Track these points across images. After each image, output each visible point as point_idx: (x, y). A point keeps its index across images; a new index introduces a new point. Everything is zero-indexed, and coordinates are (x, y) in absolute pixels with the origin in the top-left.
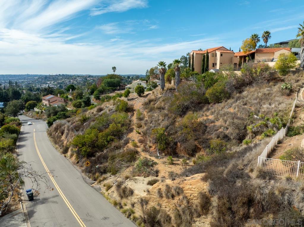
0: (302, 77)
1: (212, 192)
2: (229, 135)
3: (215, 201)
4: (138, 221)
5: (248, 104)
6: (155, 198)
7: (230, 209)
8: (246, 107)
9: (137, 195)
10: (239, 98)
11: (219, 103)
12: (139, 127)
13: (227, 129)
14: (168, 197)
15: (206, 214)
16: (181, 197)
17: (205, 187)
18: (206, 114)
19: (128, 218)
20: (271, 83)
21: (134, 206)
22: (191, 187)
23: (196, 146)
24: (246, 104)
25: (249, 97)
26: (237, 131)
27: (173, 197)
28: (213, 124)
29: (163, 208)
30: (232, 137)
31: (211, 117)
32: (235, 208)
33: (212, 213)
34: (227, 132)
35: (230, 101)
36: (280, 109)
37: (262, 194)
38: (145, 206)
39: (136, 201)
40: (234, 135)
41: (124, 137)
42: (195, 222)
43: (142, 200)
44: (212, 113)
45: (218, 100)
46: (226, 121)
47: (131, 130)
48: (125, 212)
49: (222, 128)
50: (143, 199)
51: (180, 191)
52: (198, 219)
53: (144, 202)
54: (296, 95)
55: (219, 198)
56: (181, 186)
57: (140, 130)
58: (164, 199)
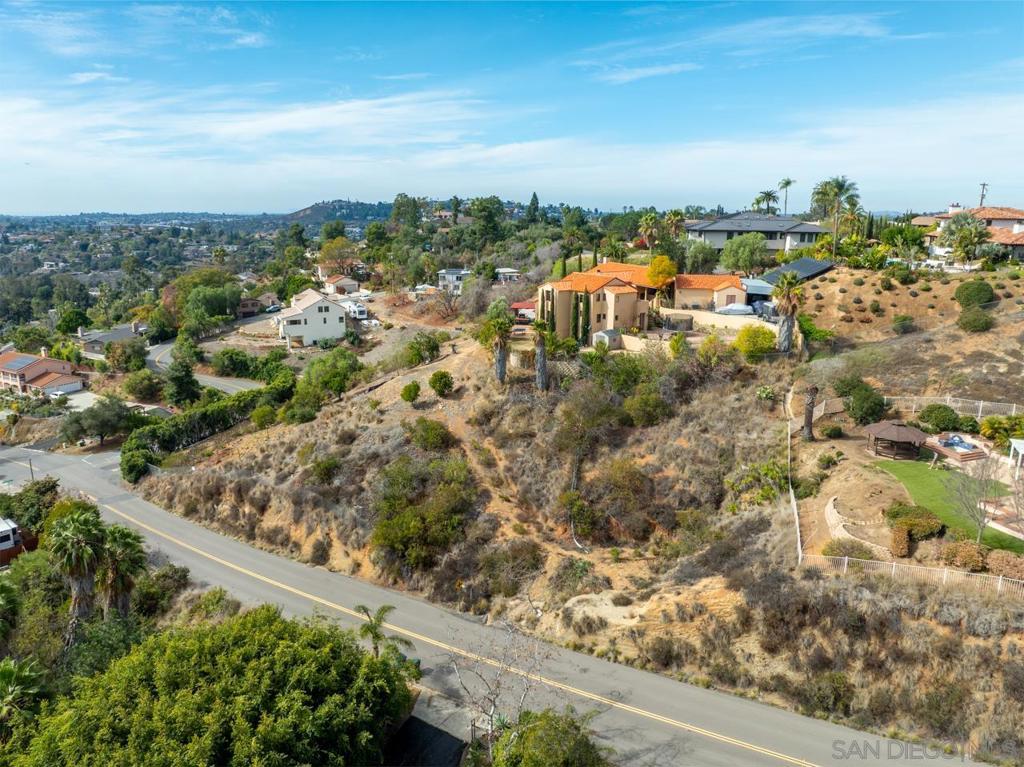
0: (784, 368)
1: (752, 604)
2: (697, 496)
3: (758, 614)
4: (637, 663)
5: (709, 429)
6: (657, 625)
7: (782, 620)
8: (707, 436)
9: (617, 626)
10: (689, 418)
11: (652, 425)
12: (498, 486)
13: (690, 483)
14: (683, 620)
15: (748, 631)
16: (706, 616)
17: (739, 598)
18: (639, 454)
19: (615, 662)
20: (737, 383)
21: (616, 641)
22: (717, 601)
23: (646, 521)
24: (705, 431)
25: (707, 413)
26: (709, 488)
27: (692, 618)
28: (660, 474)
29: (677, 635)
30: (703, 500)
31: (652, 459)
32: (787, 617)
33: (757, 629)
34: (692, 489)
35: (676, 422)
36: (767, 442)
37: (816, 598)
38: (639, 640)
39: (616, 634)
40: (706, 495)
41: (479, 513)
42: (734, 644)
43: (633, 632)
44: (652, 450)
45: (651, 420)
46: (682, 469)
47: (486, 496)
48: (602, 655)
49: (681, 482)
50: (635, 629)
51: (701, 610)
52: (738, 640)
53: (635, 634)
54: (782, 408)
55: (765, 610)
56: (700, 602)
57: (505, 492)
58: (675, 623)
